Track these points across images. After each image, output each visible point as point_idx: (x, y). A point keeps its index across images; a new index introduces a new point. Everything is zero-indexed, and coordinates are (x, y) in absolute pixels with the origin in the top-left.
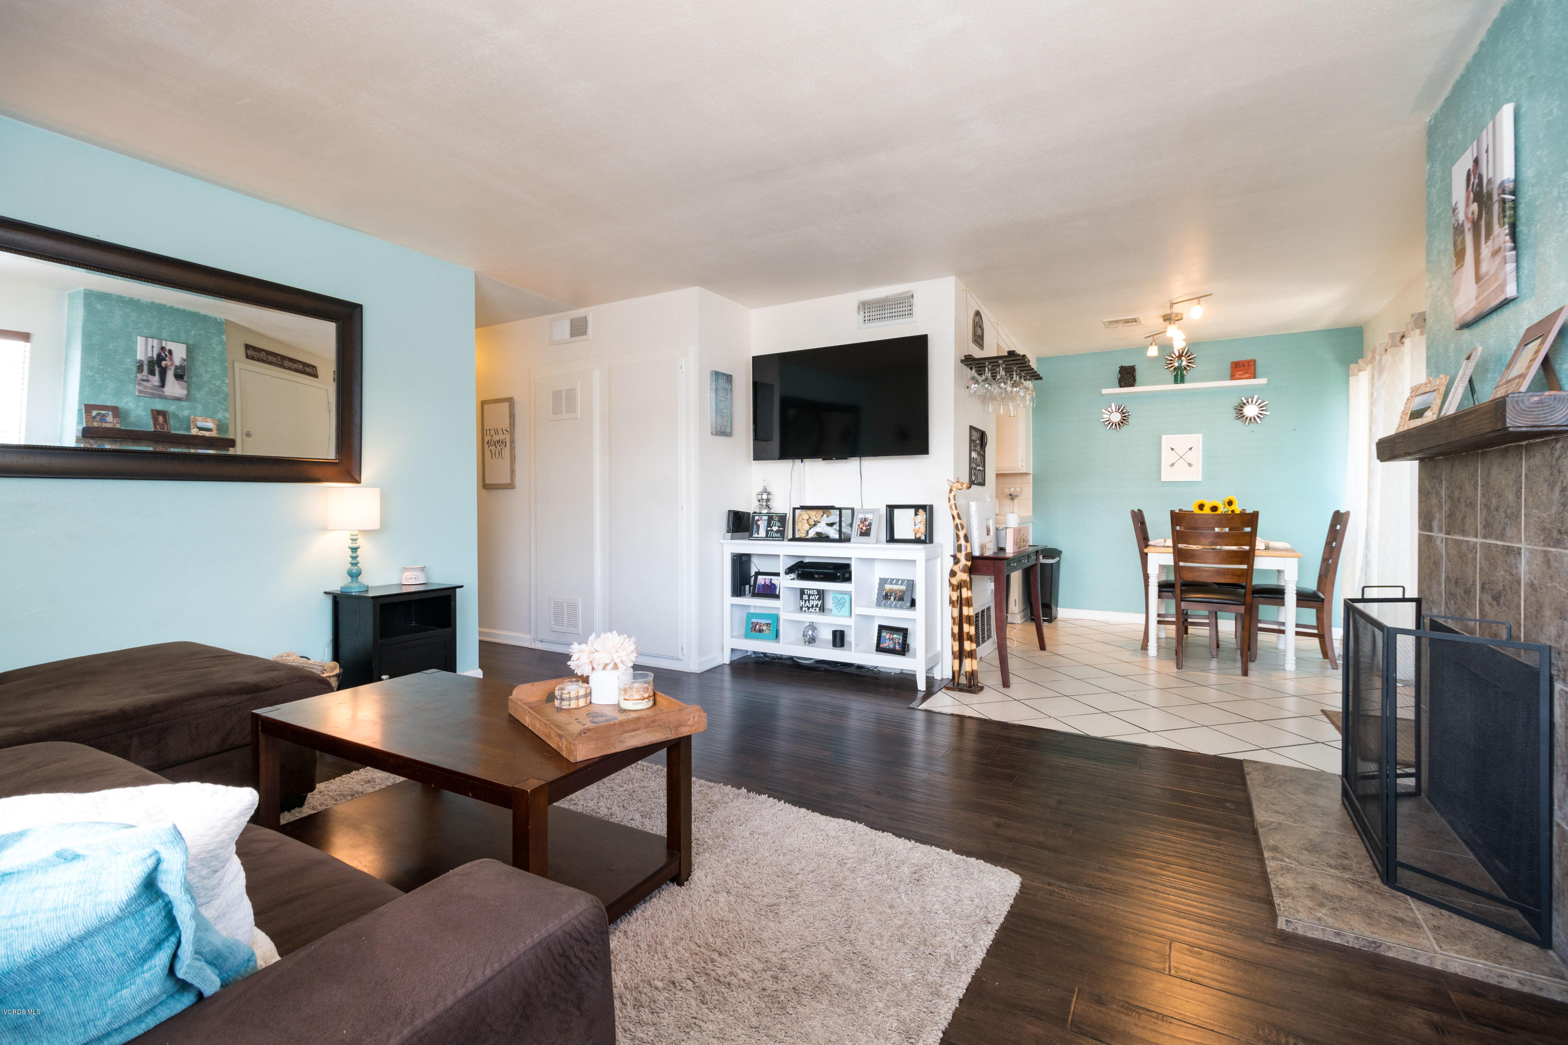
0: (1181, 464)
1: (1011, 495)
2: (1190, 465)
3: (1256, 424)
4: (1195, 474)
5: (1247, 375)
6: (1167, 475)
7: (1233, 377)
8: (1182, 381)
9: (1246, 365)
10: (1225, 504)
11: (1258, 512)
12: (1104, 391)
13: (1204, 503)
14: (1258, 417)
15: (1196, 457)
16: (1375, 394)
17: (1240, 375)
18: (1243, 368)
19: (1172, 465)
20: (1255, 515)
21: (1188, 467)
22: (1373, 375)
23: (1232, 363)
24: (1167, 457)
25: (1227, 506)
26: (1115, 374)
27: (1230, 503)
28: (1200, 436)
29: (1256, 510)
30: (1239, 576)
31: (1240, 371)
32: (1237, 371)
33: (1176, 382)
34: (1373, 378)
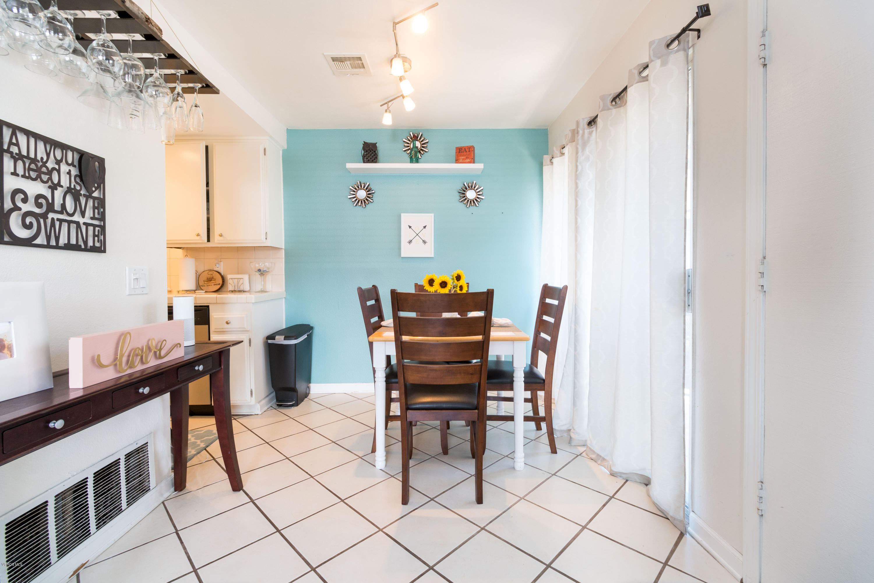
0: (417, 241)
1: (259, 270)
2: (424, 242)
3: (475, 207)
4: (428, 251)
5: (468, 160)
6: (407, 251)
7: (457, 161)
8: (417, 161)
9: (467, 150)
10: (453, 279)
11: (493, 290)
12: (349, 166)
13: (434, 278)
14: (476, 200)
15: (429, 235)
16: (580, 168)
17: (463, 159)
18: (465, 153)
19: (410, 242)
20: (490, 294)
21: (423, 244)
22: (577, 148)
23: (457, 148)
24: (406, 234)
25: (456, 281)
26: (359, 151)
27: (458, 278)
28: (433, 215)
29: (490, 288)
30: (472, 374)
31: (463, 156)
32: (461, 156)
33: (411, 161)
34: (577, 153)
